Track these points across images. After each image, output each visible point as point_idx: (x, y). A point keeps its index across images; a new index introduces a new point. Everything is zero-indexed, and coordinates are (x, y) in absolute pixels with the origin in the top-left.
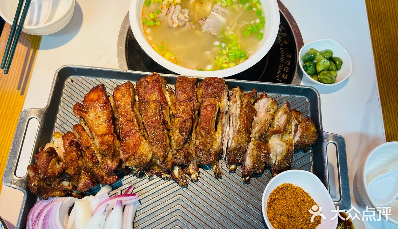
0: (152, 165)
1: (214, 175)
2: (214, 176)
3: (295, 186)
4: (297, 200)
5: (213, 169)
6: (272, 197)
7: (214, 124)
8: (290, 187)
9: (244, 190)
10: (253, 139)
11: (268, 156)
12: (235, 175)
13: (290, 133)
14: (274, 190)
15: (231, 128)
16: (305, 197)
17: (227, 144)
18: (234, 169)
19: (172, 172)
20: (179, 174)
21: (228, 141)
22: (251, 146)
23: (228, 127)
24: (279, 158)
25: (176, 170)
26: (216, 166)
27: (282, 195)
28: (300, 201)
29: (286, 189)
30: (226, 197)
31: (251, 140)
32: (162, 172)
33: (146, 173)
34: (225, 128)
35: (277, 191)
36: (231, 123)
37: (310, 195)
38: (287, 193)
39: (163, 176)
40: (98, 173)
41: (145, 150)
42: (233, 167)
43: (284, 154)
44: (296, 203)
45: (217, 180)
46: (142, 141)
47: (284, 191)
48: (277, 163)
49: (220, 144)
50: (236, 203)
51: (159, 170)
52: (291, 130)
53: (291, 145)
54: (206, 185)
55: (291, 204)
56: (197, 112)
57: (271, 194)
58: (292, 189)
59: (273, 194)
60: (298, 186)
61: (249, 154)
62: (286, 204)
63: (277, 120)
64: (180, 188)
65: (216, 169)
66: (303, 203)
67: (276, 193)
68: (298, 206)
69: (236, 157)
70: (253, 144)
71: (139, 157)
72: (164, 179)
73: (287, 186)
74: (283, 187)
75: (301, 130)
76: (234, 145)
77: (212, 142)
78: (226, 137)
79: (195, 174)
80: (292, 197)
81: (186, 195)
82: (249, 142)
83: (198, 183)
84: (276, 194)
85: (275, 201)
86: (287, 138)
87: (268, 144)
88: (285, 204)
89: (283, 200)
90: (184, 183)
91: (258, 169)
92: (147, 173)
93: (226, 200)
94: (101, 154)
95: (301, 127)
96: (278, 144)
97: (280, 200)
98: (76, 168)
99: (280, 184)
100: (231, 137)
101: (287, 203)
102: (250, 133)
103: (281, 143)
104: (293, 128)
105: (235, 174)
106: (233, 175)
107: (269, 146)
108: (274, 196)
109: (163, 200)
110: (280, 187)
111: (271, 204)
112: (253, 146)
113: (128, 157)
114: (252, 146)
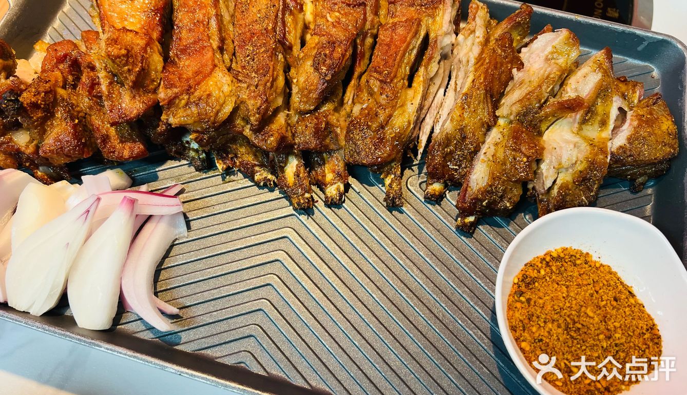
0: (234, 140)
1: (385, 200)
2: (385, 204)
3: (595, 262)
4: (597, 292)
5: (384, 185)
6: (527, 273)
7: (406, 70)
8: (582, 258)
9: (455, 249)
10: (501, 122)
11: (534, 166)
12: (437, 210)
13: (603, 123)
14: (538, 257)
15: (451, 93)
16: (620, 292)
17: (433, 129)
18: (437, 193)
19: (282, 169)
20: (297, 175)
21: (436, 121)
22: (494, 135)
23: (442, 91)
24: (565, 177)
25: (292, 166)
26: (393, 176)
27: (558, 272)
28: (605, 297)
29: (570, 261)
30: (404, 257)
31: (495, 123)
32: (255, 165)
33: (217, 159)
34: (433, 89)
35: (544, 262)
36: (452, 82)
37: (635, 291)
38: (572, 272)
39: (257, 177)
40: (99, 125)
41: (219, 89)
42: (437, 187)
43: (580, 167)
44: (594, 298)
45: (391, 212)
46: (217, 68)
47: (565, 264)
48: (555, 191)
49: (413, 118)
50: (428, 276)
51: (249, 159)
52: (608, 117)
53: (603, 151)
54: (358, 220)
55: (580, 298)
56: (369, 41)
57: (526, 265)
58: (587, 266)
59: (531, 265)
60: (604, 263)
61: (485, 153)
62: (564, 295)
63: (573, 87)
64: (294, 213)
65: (390, 186)
66: (614, 303)
67: (540, 265)
68: (599, 307)
69: (449, 164)
70: (501, 132)
71: (200, 99)
72: (257, 184)
73: (575, 256)
74: (562, 255)
75: (635, 123)
76: (449, 127)
77: (394, 107)
78: (433, 111)
79: (335, 186)
80: (585, 282)
81: (304, 232)
82: (489, 128)
83: (340, 212)
84: (542, 267)
85: (534, 283)
86: (593, 131)
87: (541, 138)
88: (563, 293)
89: (558, 284)
90: (304, 199)
91: (502, 197)
92: (221, 162)
93: (404, 265)
94: (109, 72)
95: (636, 116)
96: (567, 142)
97: (550, 283)
98: (43, 92)
99: (554, 246)
100: (444, 113)
101: (568, 292)
102: (496, 105)
103: (577, 139)
104: (614, 113)
105: (439, 208)
106: (433, 210)
107: (542, 142)
108: (536, 271)
109: (243, 233)
110: (555, 255)
111: (523, 288)
112: (500, 136)
113: (175, 98)
114: (494, 137)
